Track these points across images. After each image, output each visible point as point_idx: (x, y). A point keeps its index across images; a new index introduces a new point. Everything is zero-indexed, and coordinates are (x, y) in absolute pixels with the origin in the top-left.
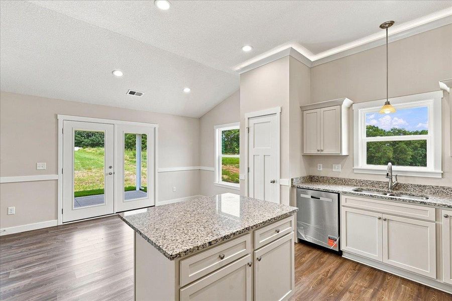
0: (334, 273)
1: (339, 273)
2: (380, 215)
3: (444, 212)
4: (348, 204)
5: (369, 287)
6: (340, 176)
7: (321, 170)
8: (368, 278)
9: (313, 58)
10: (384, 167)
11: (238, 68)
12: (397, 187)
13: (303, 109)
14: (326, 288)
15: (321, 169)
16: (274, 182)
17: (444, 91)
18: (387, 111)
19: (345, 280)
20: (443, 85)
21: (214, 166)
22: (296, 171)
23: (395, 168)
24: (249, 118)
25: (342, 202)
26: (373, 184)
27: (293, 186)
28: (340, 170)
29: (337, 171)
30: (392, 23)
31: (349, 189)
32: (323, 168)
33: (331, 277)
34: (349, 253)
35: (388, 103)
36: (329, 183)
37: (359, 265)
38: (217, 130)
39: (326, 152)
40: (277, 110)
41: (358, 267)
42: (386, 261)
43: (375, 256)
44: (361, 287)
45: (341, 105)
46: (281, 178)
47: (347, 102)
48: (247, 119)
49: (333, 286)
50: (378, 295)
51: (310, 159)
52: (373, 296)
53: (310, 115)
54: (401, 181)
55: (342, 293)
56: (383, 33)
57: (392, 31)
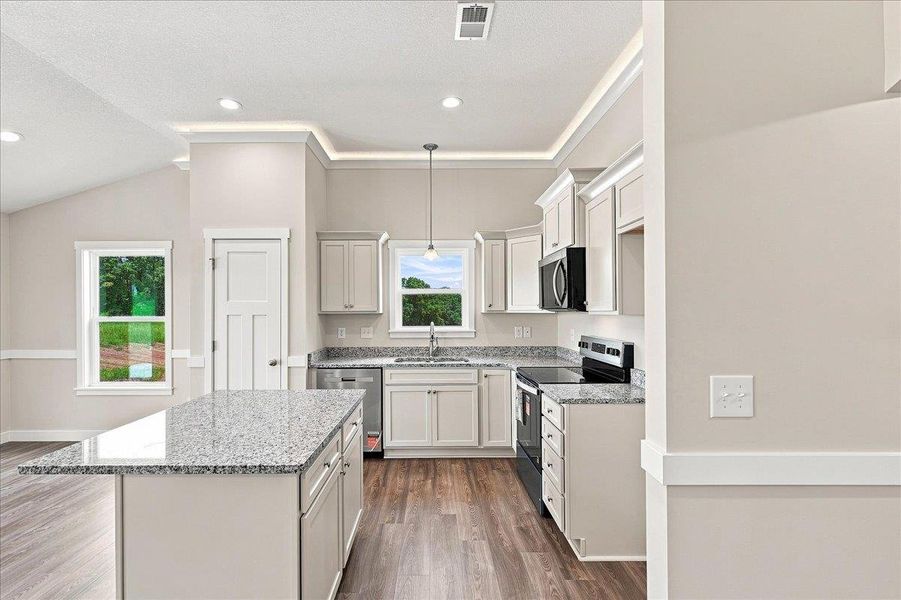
0: (385, 479)
1: (390, 476)
2: (429, 388)
3: (485, 372)
4: (395, 380)
5: (426, 478)
6: (372, 345)
7: (344, 338)
8: (421, 470)
9: (334, 156)
10: (426, 328)
11: (185, 128)
12: (438, 351)
13: (320, 237)
14: (386, 499)
15: (344, 336)
16: (273, 364)
17: (477, 241)
18: (431, 255)
19: (400, 482)
20: (478, 236)
21: (73, 344)
22: (308, 341)
23: (437, 329)
24: (214, 240)
25: (387, 380)
26: (412, 351)
27: (310, 367)
28: (370, 336)
29: (369, 337)
30: (435, 147)
31: (392, 361)
32: (346, 333)
33: (384, 485)
34: (392, 450)
35: (431, 247)
36: (357, 357)
37: (406, 462)
38: (86, 254)
39: (359, 308)
40: (284, 233)
41: (406, 463)
42: (436, 444)
43: (424, 442)
44: (419, 482)
45: (377, 240)
46: (289, 355)
47: (385, 236)
48: (209, 242)
49: (392, 493)
50: (438, 483)
51: (327, 320)
52: (434, 485)
53: (332, 249)
54: (441, 344)
55: (404, 496)
56: (425, 155)
57: (436, 155)
